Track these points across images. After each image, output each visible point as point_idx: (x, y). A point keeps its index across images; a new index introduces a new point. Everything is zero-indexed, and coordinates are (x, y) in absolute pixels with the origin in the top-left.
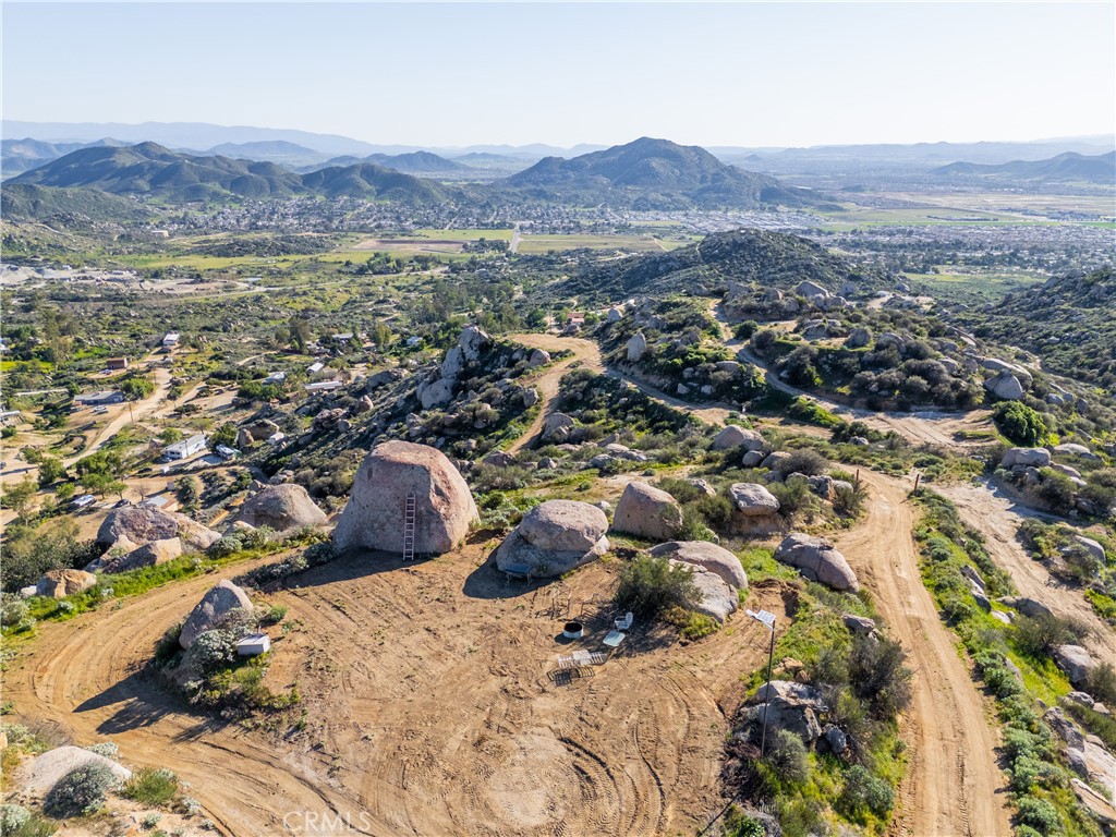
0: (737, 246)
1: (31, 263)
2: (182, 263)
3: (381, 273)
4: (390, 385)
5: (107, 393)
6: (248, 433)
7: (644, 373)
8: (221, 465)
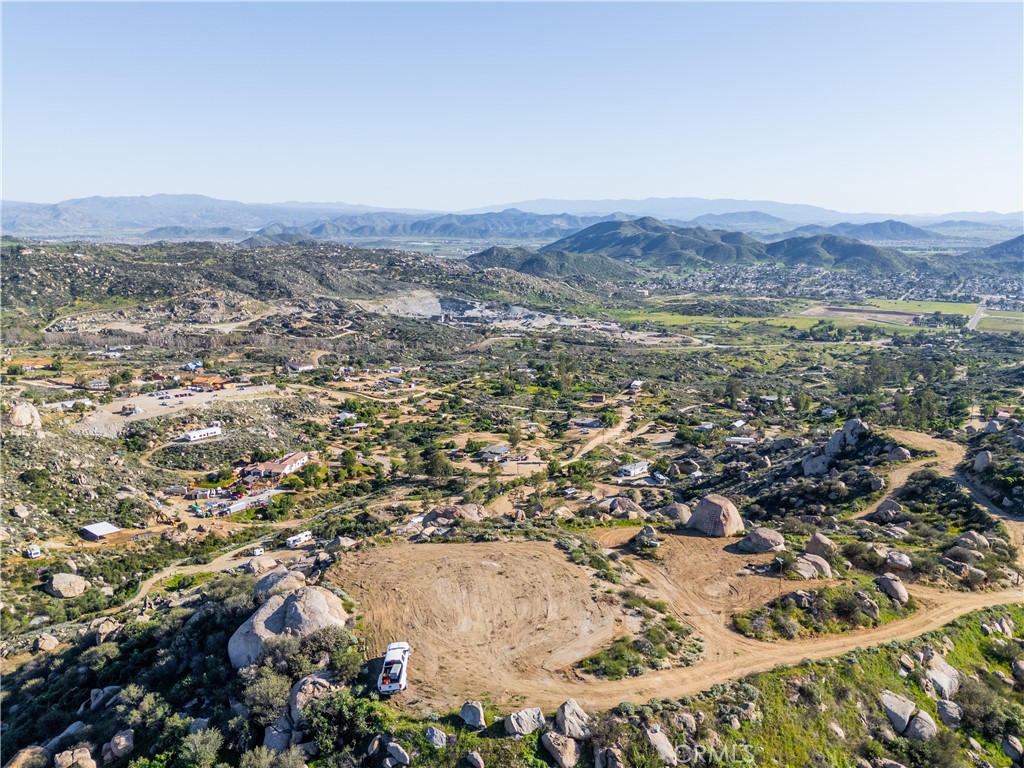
1: (553, 312)
2: (654, 318)
3: (821, 340)
4: (789, 450)
5: (590, 420)
6: (677, 467)
7: (982, 483)
8: (655, 486)
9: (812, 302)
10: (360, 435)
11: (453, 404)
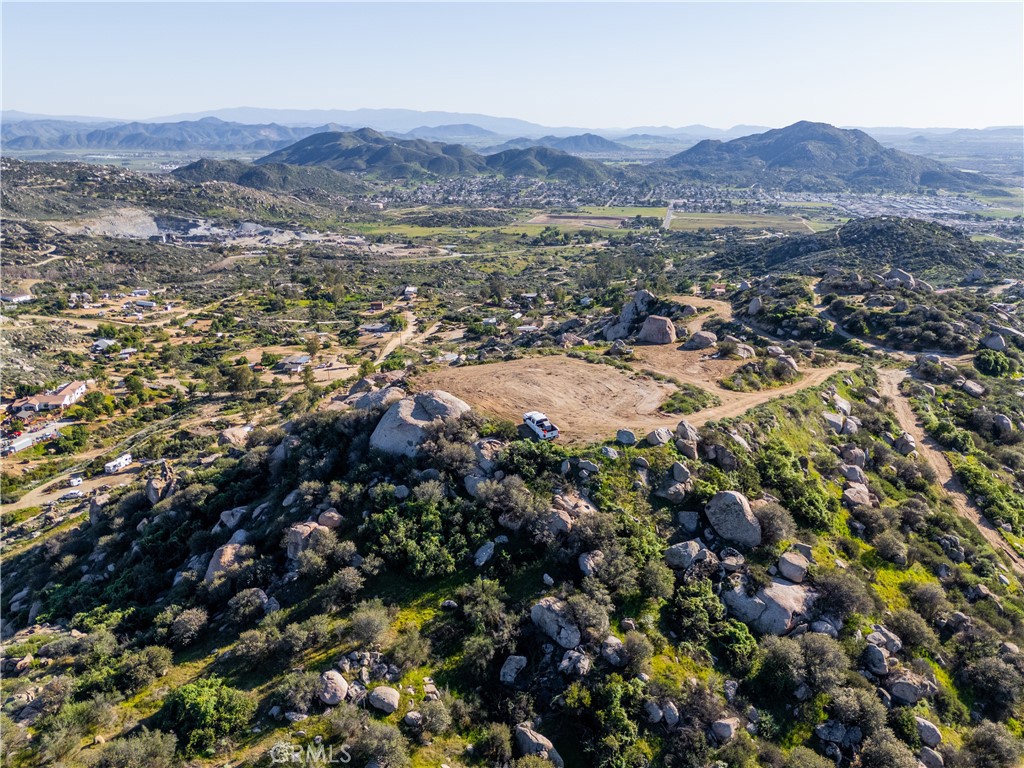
0: (875, 232)
1: (291, 228)
2: (397, 230)
3: (551, 244)
4: (577, 329)
5: (378, 325)
7: (758, 322)
9: (535, 211)
10: (131, 360)
11: (225, 322)
